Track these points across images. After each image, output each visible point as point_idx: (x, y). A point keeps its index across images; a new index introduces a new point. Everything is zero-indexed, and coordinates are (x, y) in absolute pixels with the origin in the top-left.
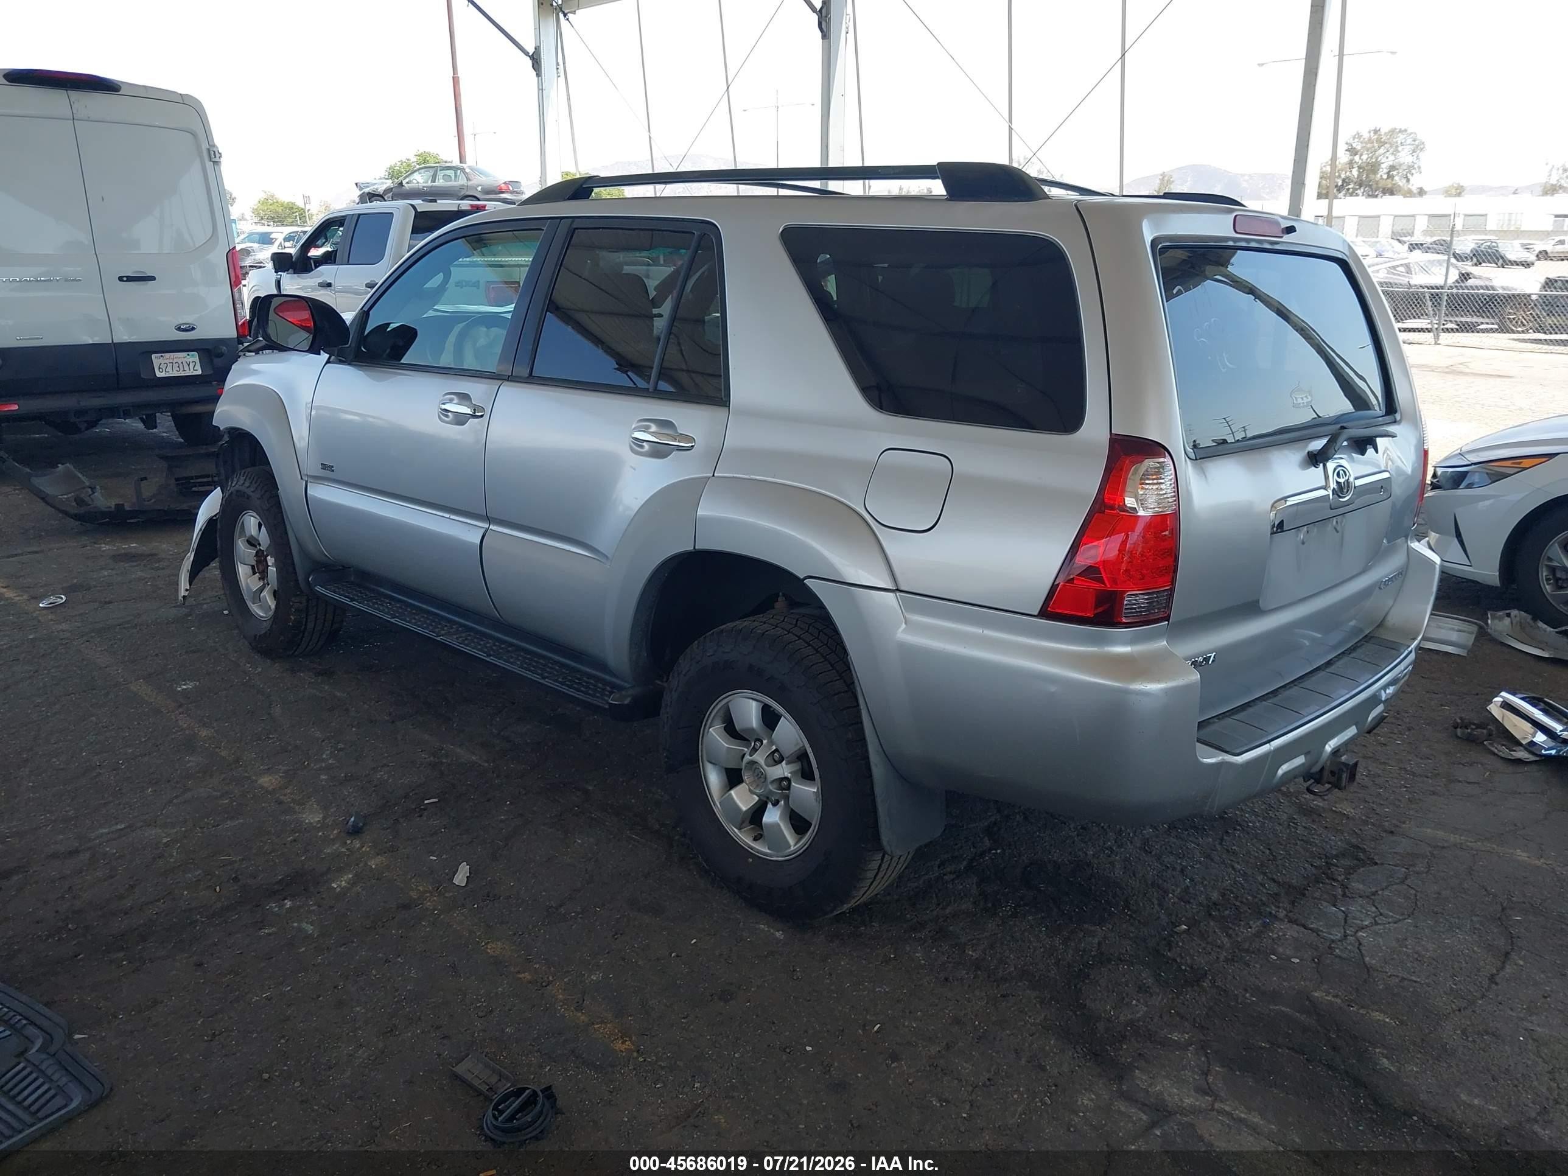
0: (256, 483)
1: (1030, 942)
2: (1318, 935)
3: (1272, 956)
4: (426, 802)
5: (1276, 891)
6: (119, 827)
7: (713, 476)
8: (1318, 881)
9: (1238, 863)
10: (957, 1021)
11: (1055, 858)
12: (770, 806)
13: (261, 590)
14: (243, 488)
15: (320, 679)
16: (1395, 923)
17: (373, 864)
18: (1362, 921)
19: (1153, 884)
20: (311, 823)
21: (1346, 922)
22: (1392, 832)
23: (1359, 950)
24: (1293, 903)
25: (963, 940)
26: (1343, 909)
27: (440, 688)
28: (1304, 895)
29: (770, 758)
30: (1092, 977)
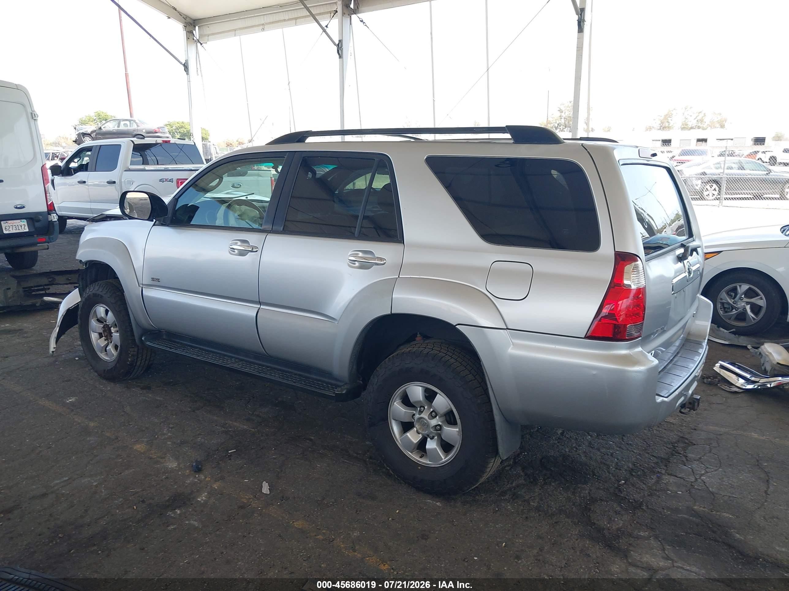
0: (106, 289)
1: (558, 496)
2: (684, 480)
3: (668, 492)
4: (230, 452)
5: (657, 461)
6: (65, 479)
7: (399, 277)
8: (673, 455)
9: (634, 449)
10: (540, 537)
11: (552, 454)
12: (429, 439)
13: (107, 346)
14: (98, 292)
15: (145, 391)
16: (715, 471)
17: (215, 486)
18: (700, 471)
19: (601, 463)
20: (173, 468)
21: (693, 473)
22: (695, 429)
23: (705, 485)
24: (666, 466)
25: (527, 498)
26: (689, 467)
27: (212, 392)
28: (669, 462)
29: (430, 415)
30: (592, 509)
